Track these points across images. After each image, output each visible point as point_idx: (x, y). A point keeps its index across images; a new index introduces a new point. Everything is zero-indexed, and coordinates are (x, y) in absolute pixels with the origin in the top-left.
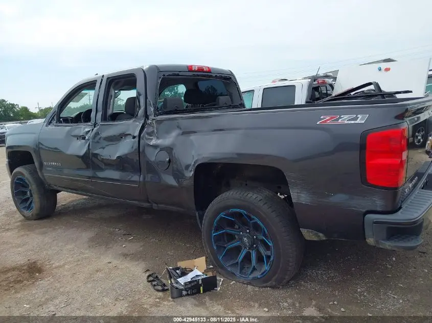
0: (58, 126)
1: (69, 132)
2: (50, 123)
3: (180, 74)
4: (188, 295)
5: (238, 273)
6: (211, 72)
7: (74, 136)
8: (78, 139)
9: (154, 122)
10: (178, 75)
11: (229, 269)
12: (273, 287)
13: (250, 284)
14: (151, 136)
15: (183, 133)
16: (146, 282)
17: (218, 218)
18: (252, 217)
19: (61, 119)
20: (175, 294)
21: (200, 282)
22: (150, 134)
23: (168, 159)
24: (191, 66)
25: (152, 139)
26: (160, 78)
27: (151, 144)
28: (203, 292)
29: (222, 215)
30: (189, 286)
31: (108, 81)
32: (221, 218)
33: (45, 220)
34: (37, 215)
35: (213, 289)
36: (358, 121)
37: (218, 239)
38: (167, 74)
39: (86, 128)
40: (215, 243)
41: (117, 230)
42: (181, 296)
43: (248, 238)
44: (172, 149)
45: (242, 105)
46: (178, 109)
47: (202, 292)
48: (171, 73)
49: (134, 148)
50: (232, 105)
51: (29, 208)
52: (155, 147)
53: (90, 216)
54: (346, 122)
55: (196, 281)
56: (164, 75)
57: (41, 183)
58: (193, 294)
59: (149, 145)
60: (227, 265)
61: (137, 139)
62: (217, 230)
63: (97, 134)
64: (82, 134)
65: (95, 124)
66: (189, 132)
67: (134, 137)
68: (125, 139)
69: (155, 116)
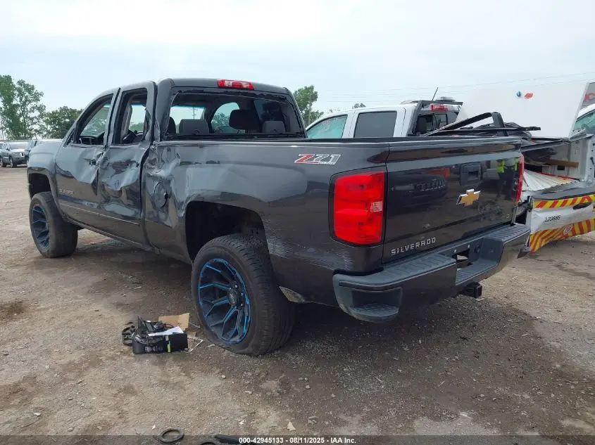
0: (76, 147)
1: (82, 155)
2: (68, 143)
3: (205, 90)
4: (152, 352)
5: (220, 334)
6: (253, 90)
7: (87, 160)
8: (90, 164)
9: (156, 148)
10: (203, 92)
11: (213, 330)
12: (250, 355)
13: (228, 348)
14: (153, 165)
15: (182, 163)
16: (120, 334)
17: (204, 268)
19: (80, 139)
20: (138, 350)
21: (167, 339)
22: (152, 162)
23: (165, 194)
24: (223, 81)
25: (154, 168)
26: (174, 94)
27: (152, 175)
28: (172, 351)
29: (207, 265)
30: (153, 342)
32: (207, 269)
33: (62, 260)
34: (53, 252)
35: (183, 349)
36: (330, 162)
37: (206, 293)
38: (184, 90)
39: (98, 150)
40: (201, 297)
41: (130, 277)
42: (144, 352)
43: (234, 294)
44: (169, 182)
45: (299, 135)
46: (197, 134)
47: (169, 351)
48: (192, 89)
49: (136, 178)
51: (46, 243)
52: (155, 178)
53: (113, 259)
54: (320, 162)
55: (161, 336)
56: (180, 92)
57: (57, 214)
58: (159, 352)
59: (149, 176)
60: (211, 324)
61: (139, 167)
62: (203, 282)
63: (105, 159)
64: (94, 158)
65: (106, 147)
66: (186, 163)
67: (138, 165)
68: (131, 166)
69: (161, 140)
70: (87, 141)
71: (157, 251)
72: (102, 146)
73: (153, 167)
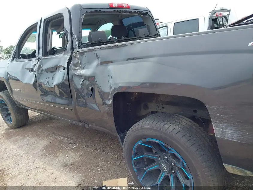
0: (18, 61)
1: (23, 66)
2: (13, 60)
3: (102, 10)
6: (130, 8)
7: (27, 69)
8: (29, 71)
9: (78, 54)
15: (102, 63)
17: (136, 145)
18: (170, 148)
19: (20, 56)
22: (76, 65)
23: (91, 88)
26: (83, 14)
27: (77, 74)
29: (140, 143)
31: (45, 22)
32: (140, 145)
38: (89, 11)
39: (33, 62)
40: (135, 166)
41: (66, 139)
43: (166, 164)
44: (94, 77)
45: (158, 35)
49: (65, 78)
50: (149, 35)
51: (10, 120)
52: (80, 76)
53: (51, 125)
56: (86, 12)
59: (75, 75)
61: (66, 70)
63: (40, 67)
64: (31, 67)
65: (39, 59)
66: (105, 63)
67: (64, 69)
68: (59, 70)
69: (79, 49)
70: (25, 57)
71: (86, 126)
72: (35, 59)
73: (77, 68)
